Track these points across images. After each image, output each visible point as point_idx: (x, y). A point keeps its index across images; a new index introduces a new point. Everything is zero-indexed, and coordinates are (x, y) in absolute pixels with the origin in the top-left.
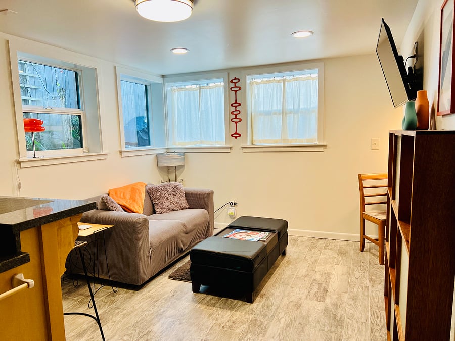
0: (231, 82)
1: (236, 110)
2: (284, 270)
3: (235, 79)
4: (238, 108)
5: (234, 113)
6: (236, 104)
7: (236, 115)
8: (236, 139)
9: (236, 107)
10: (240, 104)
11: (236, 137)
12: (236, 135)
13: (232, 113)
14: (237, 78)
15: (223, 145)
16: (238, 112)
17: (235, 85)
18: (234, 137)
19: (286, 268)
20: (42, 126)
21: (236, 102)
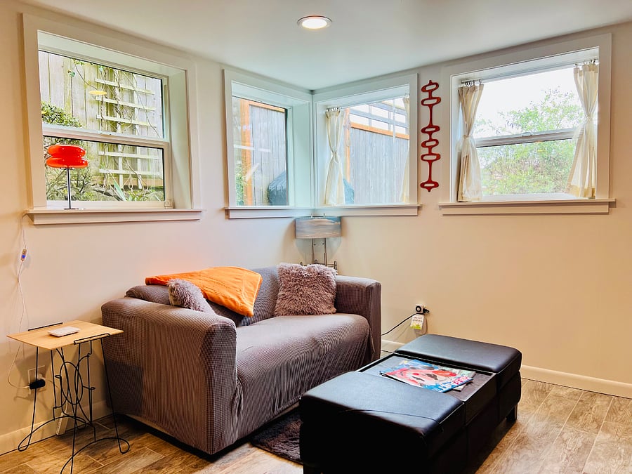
0: (424, 89)
1: (431, 140)
2: (508, 461)
3: (431, 83)
4: (434, 136)
5: (428, 144)
6: (432, 128)
7: (430, 148)
8: (429, 191)
9: (430, 133)
10: (437, 129)
11: (429, 189)
12: (430, 185)
13: (424, 145)
14: (433, 82)
15: (405, 202)
16: (434, 143)
17: (430, 95)
18: (426, 188)
19: (515, 454)
20: (84, 158)
21: (431, 126)
